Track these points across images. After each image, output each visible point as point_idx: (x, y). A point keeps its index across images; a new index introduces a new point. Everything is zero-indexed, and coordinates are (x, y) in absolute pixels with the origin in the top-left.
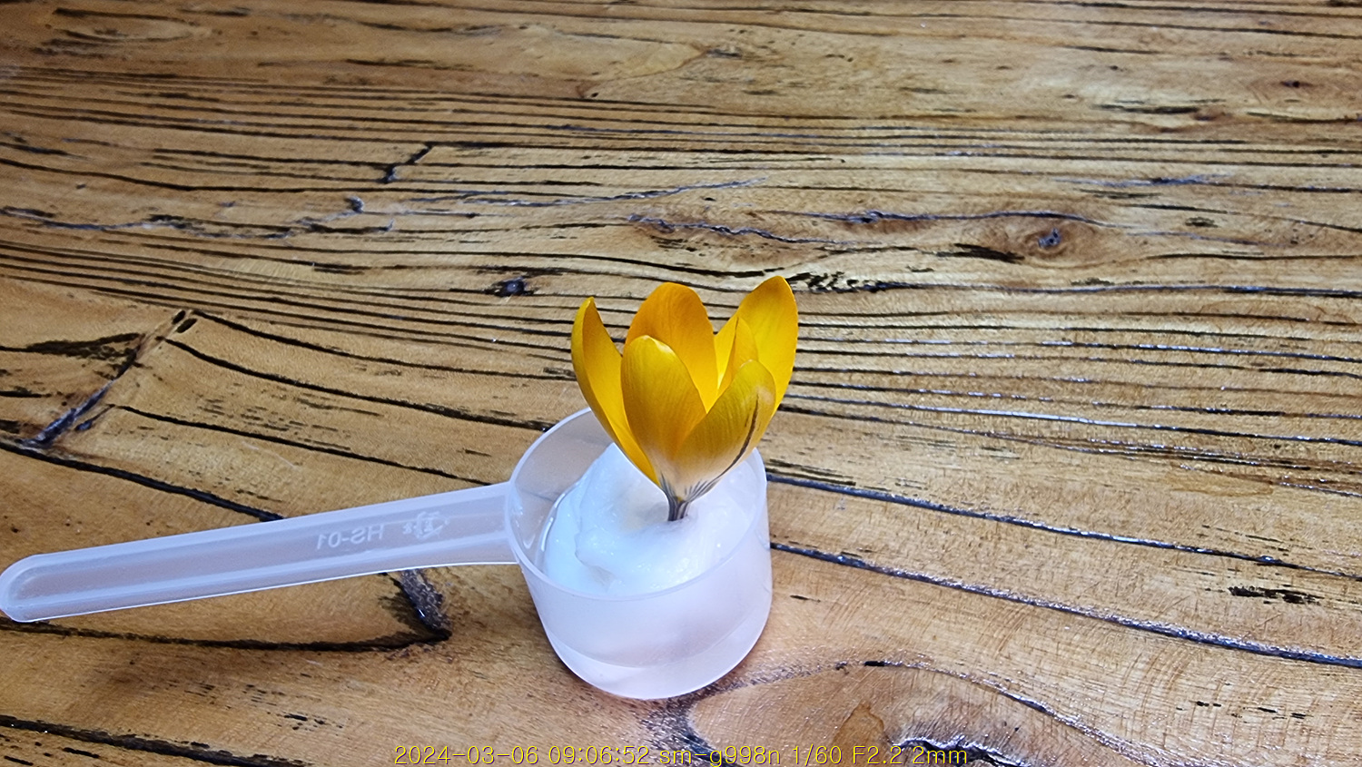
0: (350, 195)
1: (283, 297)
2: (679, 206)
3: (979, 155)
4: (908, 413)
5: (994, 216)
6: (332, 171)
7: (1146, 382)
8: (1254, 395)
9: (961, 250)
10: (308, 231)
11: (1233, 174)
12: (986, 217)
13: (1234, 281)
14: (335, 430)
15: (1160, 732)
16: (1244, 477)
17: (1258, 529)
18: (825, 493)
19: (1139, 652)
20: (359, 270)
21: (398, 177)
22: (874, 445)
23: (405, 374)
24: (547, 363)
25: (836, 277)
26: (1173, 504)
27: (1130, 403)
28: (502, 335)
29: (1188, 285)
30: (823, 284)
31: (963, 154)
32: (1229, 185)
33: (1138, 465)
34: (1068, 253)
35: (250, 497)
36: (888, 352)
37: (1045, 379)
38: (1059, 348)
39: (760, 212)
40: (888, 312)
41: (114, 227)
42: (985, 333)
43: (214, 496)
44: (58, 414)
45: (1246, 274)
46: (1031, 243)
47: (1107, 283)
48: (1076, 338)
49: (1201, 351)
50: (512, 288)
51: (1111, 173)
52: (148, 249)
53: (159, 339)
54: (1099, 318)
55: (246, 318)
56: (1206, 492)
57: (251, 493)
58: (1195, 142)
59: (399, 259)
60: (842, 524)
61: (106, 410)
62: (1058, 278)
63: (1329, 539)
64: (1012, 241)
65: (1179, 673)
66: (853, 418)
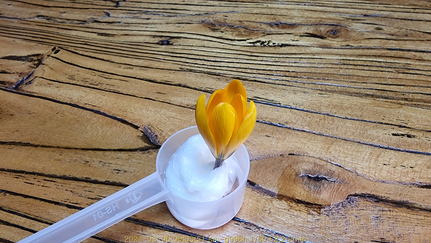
0: (105, 11)
1: (88, 43)
2: (217, 18)
3: (310, 5)
4: (295, 83)
5: (316, 25)
6: (98, 2)
7: (365, 75)
8: (396, 80)
9: (307, 35)
10: (93, 22)
11: (388, 14)
12: (314, 25)
13: (389, 47)
14: (114, 86)
15: (374, 172)
16: (395, 103)
17: (399, 117)
18: (272, 106)
19: (367, 151)
20: (113, 35)
21: (121, 5)
22: (286, 93)
23: (134, 68)
24: (180, 66)
25: (269, 42)
26: (375, 110)
27: (361, 82)
28: (164, 57)
29: (376, 47)
30: (265, 44)
31: (305, 5)
32: (387, 18)
33: (364, 99)
34: (340, 36)
35: (90, 106)
36: (287, 65)
37: (335, 74)
38: (339, 65)
39: (243, 21)
40: (286, 53)
41: (25, 19)
42: (317, 60)
43: (77, 105)
44: (18, 79)
45: (393, 44)
46: (328, 33)
47: (352, 46)
48: (344, 62)
49: (381, 67)
50: (165, 42)
51: (351, 12)
52: (38, 26)
53: (48, 56)
54: (350, 56)
55: (77, 50)
56: (384, 107)
57: (90, 105)
58: (376, 4)
59: (126, 32)
60: (278, 115)
61: (35, 78)
62: (338, 44)
63: (419, 120)
64: (323, 33)
65: (378, 156)
66: (279, 84)
